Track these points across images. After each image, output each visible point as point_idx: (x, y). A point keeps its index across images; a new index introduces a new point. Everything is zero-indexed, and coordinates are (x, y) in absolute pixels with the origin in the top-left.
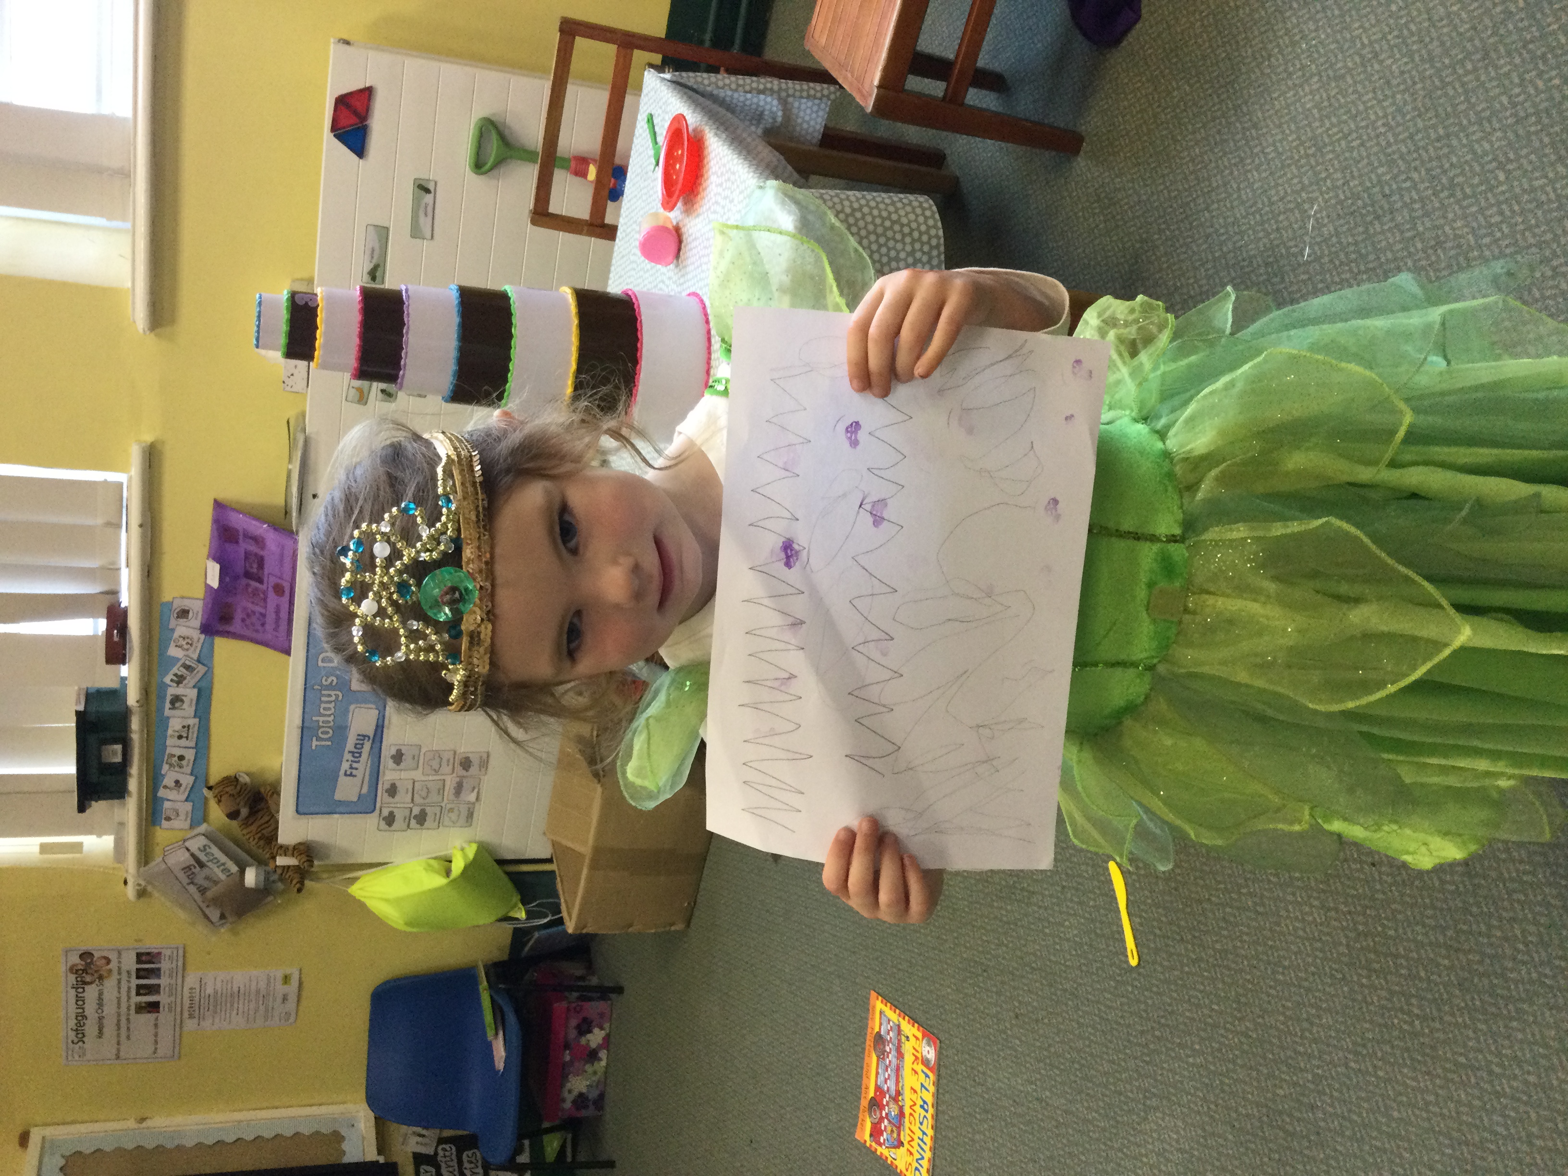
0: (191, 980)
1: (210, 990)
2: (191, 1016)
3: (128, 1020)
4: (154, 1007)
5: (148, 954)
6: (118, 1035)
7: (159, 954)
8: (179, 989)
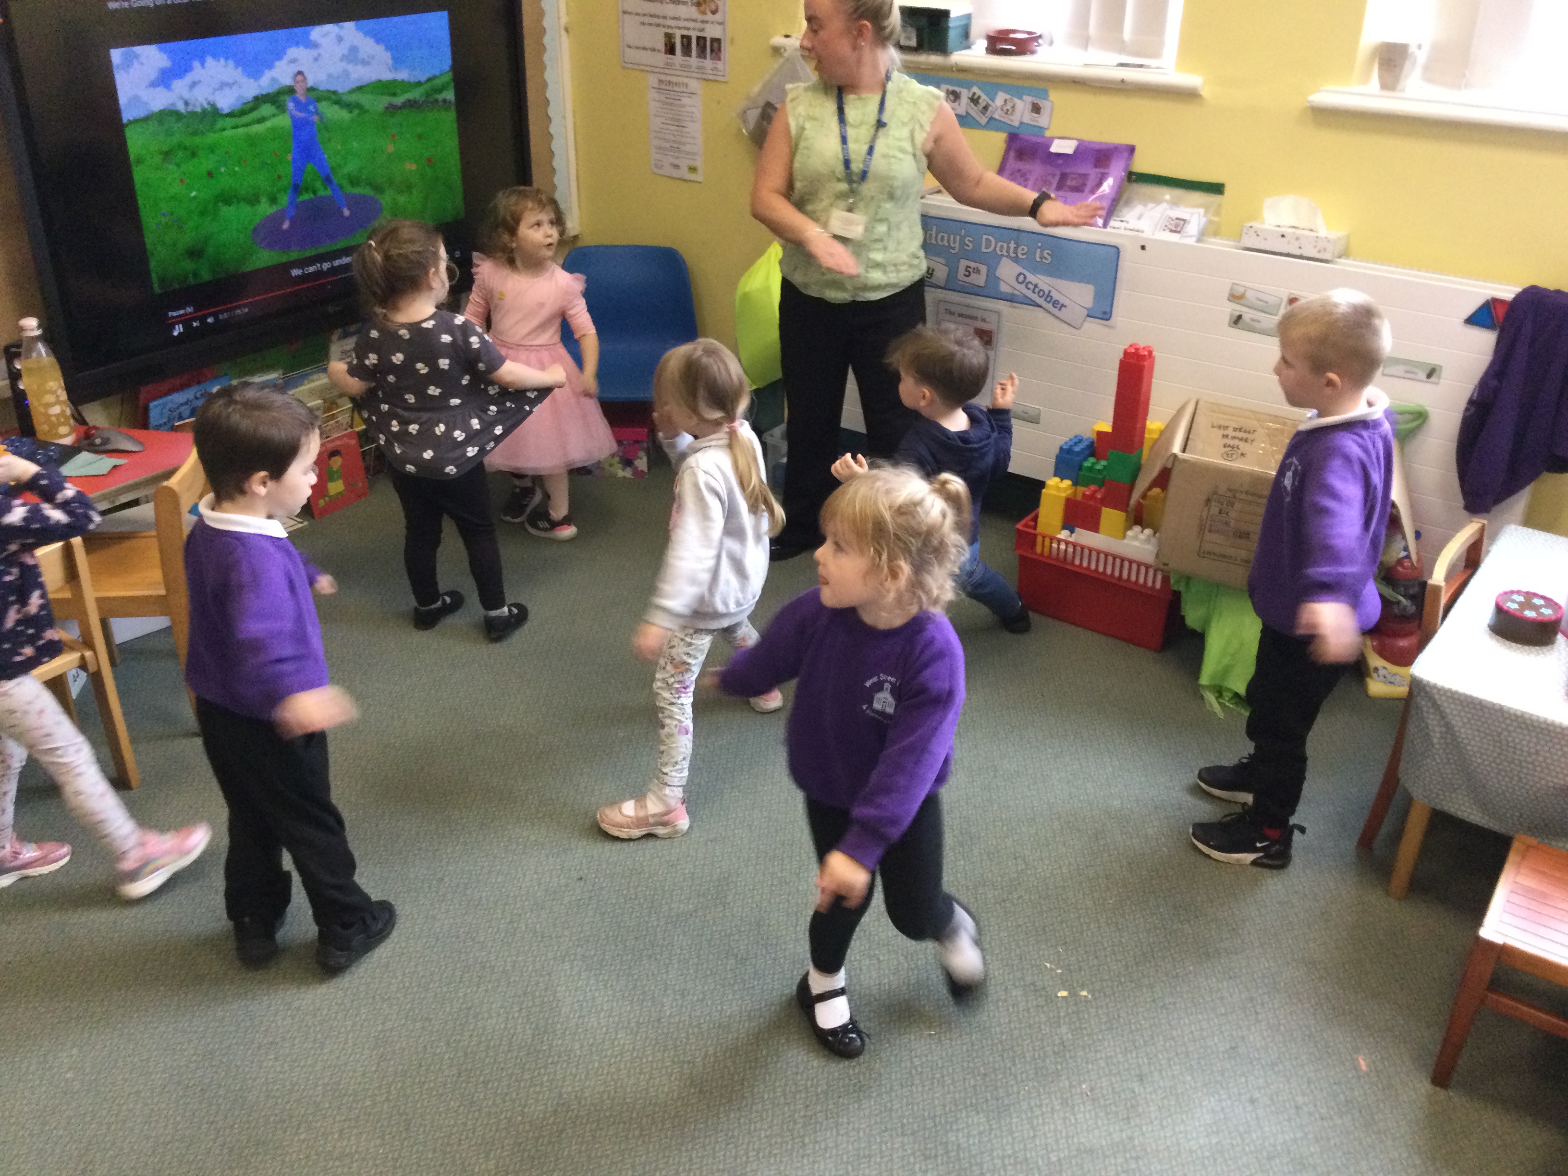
0: (694, 85)
1: (686, 101)
2: (661, 81)
3: (658, 25)
4: (670, 49)
5: (719, 49)
6: (645, 15)
7: (719, 59)
8: (689, 74)
